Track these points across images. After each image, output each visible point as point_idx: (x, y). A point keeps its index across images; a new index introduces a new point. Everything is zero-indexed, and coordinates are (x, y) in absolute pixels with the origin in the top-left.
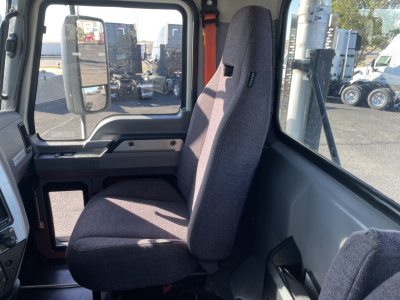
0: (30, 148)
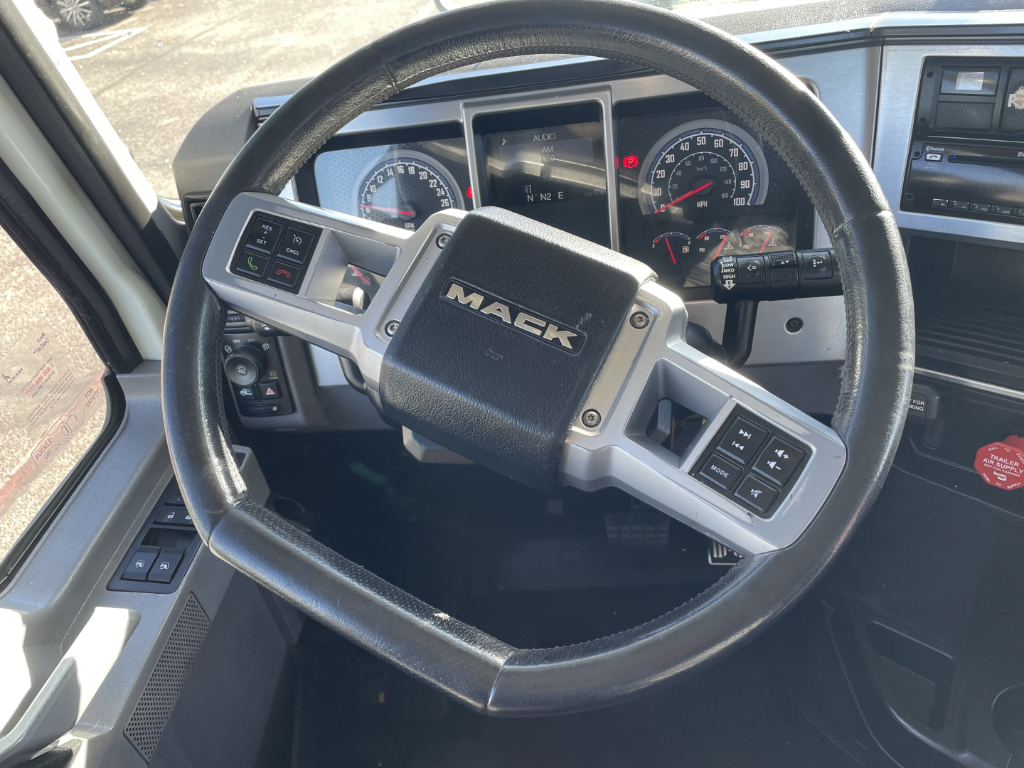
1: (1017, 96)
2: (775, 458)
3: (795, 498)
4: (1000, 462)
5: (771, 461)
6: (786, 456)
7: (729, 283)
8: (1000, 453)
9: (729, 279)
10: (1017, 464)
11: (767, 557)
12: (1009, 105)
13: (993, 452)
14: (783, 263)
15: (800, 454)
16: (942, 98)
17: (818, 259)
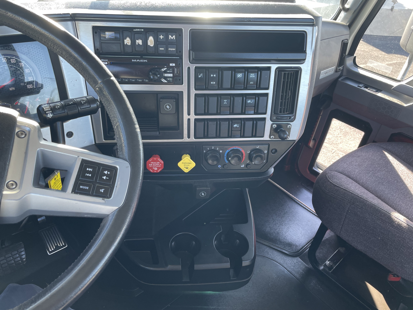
0: (341, 68)
1: (127, 40)
2: (105, 175)
3: (118, 187)
4: (154, 164)
5: (104, 176)
6: (109, 173)
7: (50, 115)
8: (153, 161)
9: (49, 113)
10: (159, 163)
11: (114, 213)
12: (125, 44)
13: (151, 161)
14: (70, 103)
15: (113, 170)
16: (102, 41)
17: (83, 101)
